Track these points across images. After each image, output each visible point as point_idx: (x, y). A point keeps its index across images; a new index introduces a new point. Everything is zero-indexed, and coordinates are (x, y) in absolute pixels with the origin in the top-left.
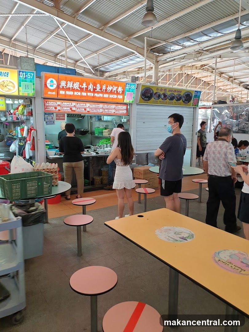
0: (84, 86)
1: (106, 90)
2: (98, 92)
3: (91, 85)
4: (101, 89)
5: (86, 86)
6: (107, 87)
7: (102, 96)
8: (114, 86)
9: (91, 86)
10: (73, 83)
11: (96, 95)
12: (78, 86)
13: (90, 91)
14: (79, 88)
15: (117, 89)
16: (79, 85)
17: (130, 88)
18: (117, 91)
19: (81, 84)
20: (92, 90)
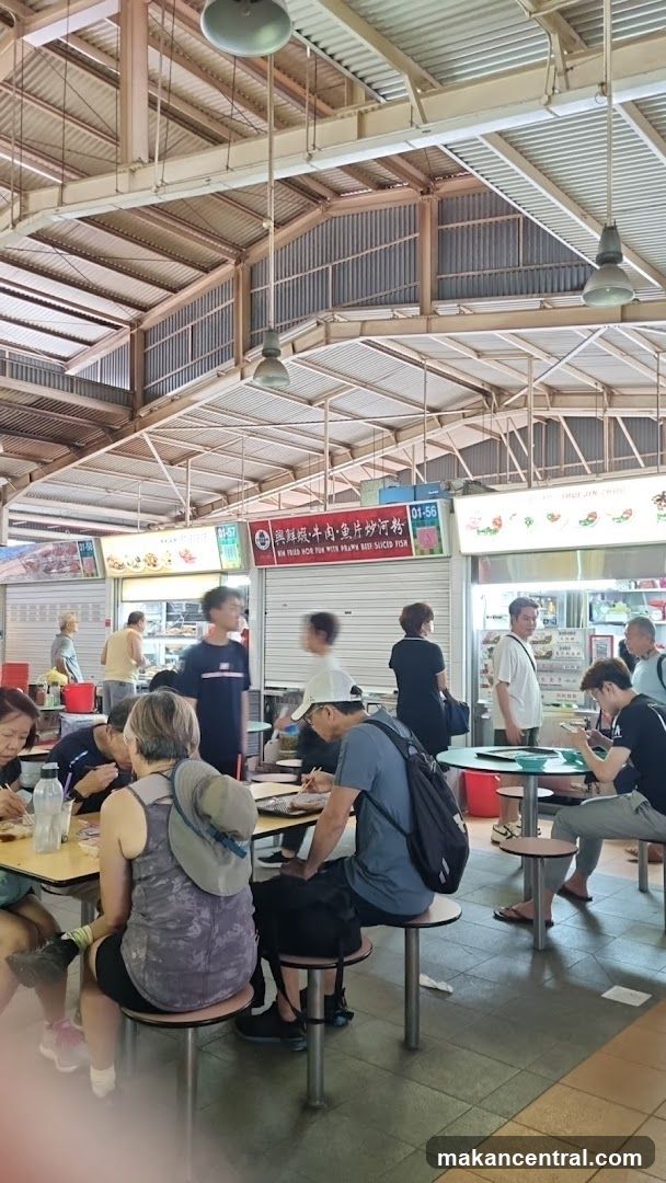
0: (317, 533)
1: (363, 532)
2: (348, 543)
3: (329, 528)
4: (351, 533)
5: (320, 533)
6: (363, 526)
7: (357, 549)
8: (379, 520)
9: (330, 530)
10: (296, 532)
11: (344, 548)
12: (305, 535)
13: (330, 542)
14: (308, 538)
15: (390, 524)
16: (307, 532)
17: (423, 516)
18: (390, 531)
19: (310, 529)
20: (333, 539)
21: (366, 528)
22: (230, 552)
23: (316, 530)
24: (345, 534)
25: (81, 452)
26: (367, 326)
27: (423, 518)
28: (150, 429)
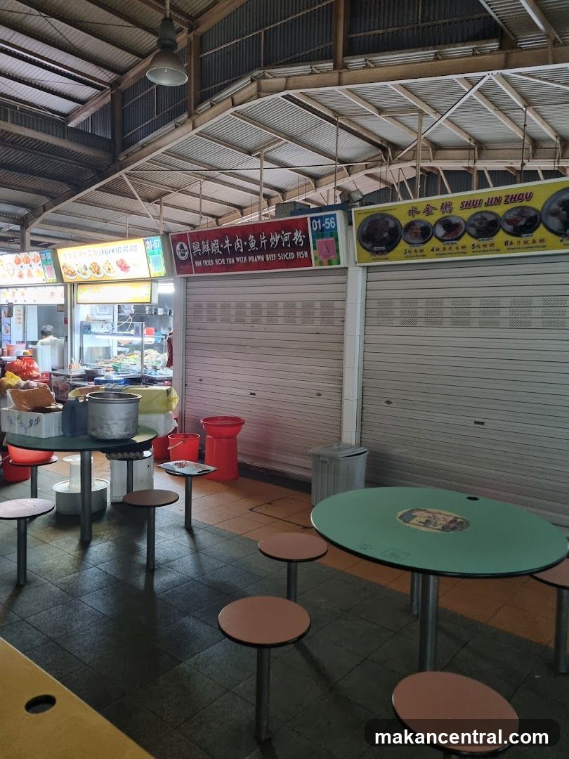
0: (228, 245)
1: (268, 243)
2: (254, 253)
3: (238, 240)
4: (258, 244)
5: (231, 245)
6: (268, 237)
7: (263, 259)
8: (283, 232)
9: (239, 242)
10: (210, 244)
11: (251, 258)
12: (218, 246)
13: (239, 254)
14: (220, 249)
15: (292, 236)
16: (219, 244)
18: (293, 243)
19: (222, 241)
20: (242, 250)
21: (271, 240)
22: (156, 262)
23: (227, 242)
24: (252, 245)
25: (79, 188)
26: (291, 81)
27: (323, 229)
28: (127, 170)
